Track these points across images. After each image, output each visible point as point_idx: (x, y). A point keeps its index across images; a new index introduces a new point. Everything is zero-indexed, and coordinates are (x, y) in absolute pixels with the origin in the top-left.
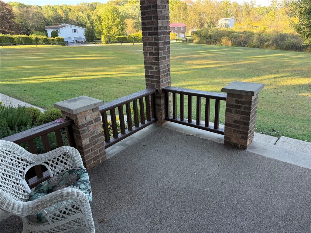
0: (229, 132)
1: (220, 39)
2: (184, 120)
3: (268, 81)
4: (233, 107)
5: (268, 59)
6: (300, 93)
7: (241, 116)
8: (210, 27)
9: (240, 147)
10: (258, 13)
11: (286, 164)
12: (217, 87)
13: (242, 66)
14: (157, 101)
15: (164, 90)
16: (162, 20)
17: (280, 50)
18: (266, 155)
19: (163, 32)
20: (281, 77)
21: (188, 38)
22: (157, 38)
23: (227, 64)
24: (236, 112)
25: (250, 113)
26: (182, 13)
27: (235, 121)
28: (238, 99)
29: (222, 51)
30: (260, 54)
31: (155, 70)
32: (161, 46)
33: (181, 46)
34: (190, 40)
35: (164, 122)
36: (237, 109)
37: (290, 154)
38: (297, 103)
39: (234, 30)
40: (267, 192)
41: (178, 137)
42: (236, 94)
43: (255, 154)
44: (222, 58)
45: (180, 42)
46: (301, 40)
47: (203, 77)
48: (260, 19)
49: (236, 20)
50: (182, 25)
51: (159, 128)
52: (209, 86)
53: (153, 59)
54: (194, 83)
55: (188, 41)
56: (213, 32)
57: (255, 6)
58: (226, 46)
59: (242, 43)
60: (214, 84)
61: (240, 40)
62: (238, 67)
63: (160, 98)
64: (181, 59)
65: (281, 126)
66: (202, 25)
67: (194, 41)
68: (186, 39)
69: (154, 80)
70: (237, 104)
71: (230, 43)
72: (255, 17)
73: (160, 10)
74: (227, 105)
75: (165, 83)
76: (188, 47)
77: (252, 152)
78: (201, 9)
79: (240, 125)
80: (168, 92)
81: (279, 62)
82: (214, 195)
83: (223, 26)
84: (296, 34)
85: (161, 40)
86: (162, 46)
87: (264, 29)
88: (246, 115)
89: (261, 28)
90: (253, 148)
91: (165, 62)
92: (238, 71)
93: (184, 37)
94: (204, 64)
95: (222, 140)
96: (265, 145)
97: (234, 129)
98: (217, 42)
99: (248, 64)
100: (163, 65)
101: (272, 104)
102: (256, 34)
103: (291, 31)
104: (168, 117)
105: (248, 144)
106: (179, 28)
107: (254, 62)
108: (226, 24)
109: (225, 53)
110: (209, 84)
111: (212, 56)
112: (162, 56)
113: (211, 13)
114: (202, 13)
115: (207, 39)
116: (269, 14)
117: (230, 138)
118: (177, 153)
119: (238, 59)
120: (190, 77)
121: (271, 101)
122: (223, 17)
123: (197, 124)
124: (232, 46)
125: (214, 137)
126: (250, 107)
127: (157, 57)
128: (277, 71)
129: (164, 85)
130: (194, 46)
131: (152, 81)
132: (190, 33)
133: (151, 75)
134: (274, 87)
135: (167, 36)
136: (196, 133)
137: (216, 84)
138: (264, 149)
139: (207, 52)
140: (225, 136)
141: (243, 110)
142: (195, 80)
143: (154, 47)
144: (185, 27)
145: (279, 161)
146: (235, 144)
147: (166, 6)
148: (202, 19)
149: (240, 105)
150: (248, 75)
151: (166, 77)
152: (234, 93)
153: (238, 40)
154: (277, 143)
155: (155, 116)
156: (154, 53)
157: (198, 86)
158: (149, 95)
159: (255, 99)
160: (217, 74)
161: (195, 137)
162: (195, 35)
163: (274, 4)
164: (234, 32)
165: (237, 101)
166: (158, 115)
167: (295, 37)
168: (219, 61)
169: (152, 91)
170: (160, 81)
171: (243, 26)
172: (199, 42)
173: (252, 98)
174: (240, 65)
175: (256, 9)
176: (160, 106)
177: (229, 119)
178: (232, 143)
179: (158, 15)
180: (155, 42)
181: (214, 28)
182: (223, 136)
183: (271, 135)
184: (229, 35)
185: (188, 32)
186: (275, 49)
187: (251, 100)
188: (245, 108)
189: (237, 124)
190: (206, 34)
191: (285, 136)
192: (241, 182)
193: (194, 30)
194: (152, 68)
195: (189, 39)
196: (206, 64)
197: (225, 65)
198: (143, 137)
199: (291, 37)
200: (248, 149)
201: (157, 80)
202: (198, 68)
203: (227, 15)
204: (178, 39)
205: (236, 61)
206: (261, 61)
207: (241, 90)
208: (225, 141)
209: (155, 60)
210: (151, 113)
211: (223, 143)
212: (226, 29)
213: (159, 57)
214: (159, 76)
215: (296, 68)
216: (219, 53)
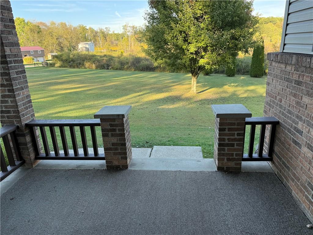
0: (110, 156)
1: (83, 62)
2: (59, 154)
3: (134, 99)
4: (108, 131)
5: (130, 80)
6: (160, 106)
7: (117, 138)
8: (71, 50)
9: (122, 167)
10: (113, 39)
11: (162, 172)
12: (90, 110)
13: (110, 87)
14: (21, 140)
15: (27, 125)
16: (10, 47)
17: (138, 71)
18: (145, 168)
19: (13, 60)
20: (144, 94)
21: (48, 62)
22: (7, 68)
23: (95, 87)
24: (113, 135)
25: (125, 134)
26: (36, 36)
27: (113, 144)
28: (112, 123)
29: (87, 74)
30: (123, 75)
31: (11, 103)
32: (13, 75)
33: (41, 70)
34: (51, 65)
35: (34, 163)
36: (113, 133)
37: (163, 162)
38: (159, 115)
39: (95, 53)
40: (153, 204)
41: (56, 175)
42: (109, 119)
43: (136, 171)
44: (89, 81)
45: (39, 67)
46: (152, 62)
47: (73, 101)
48: (117, 44)
49: (96, 45)
50: (39, 49)
51: (29, 170)
52: (81, 110)
53: (5, 92)
54: (65, 109)
55: (48, 65)
56: (75, 56)
57: (110, 33)
58: (90, 69)
59: (105, 66)
60: (86, 108)
61: (103, 63)
62: (106, 89)
63: (24, 135)
64: (44, 84)
65: (152, 137)
66: (62, 49)
67: (56, 65)
68: (46, 64)
69: (11, 116)
70: (111, 128)
71: (94, 66)
72: (112, 42)
73: (4, 35)
74: (103, 130)
75: (27, 117)
76: (50, 71)
77: (133, 169)
78: (58, 33)
79: (118, 147)
80: (33, 127)
81: (140, 82)
82: (107, 227)
83: (83, 49)
84: (147, 57)
85: (12, 70)
86: (16, 76)
87: (122, 53)
88: (122, 136)
89: (119, 52)
90: (133, 165)
91: (23, 93)
92: (107, 92)
93: (43, 61)
94: (72, 88)
95: (104, 165)
96: (142, 160)
97: (113, 151)
98: (80, 65)
99: (115, 85)
100: (21, 97)
101: (142, 119)
102: (116, 57)
103: (143, 55)
104: (39, 155)
105: (128, 162)
106: (36, 52)
107: (119, 83)
108: (86, 48)
109: (91, 76)
110: (81, 109)
111: (79, 80)
112: (18, 87)
113: (69, 37)
114: (59, 37)
115: (70, 62)
116: (123, 39)
117: (111, 161)
118: (57, 195)
119: (104, 81)
120: (59, 103)
121: (140, 117)
122: (82, 42)
123: (75, 155)
124: (96, 69)
125: (96, 165)
126: (124, 129)
127: (10, 88)
128: (139, 89)
129: (27, 120)
130: (57, 70)
131: (8, 117)
132: (49, 57)
133: (5, 111)
134: (140, 104)
135: (21, 64)
136: (76, 165)
137: (88, 107)
138: (142, 164)
139: (72, 76)
140: (106, 161)
141: (118, 132)
142: (65, 106)
143: (4, 77)
144: (42, 51)
145: (156, 171)
146: (117, 166)
147: (13, 32)
148: (61, 43)
149: (115, 128)
150: (117, 96)
151: (28, 109)
152: (107, 118)
153: (101, 63)
154: (152, 153)
155: (20, 158)
156: (5, 84)
157: (70, 112)
158: (7, 135)
159: (126, 121)
160: (87, 97)
161: (75, 170)
162: (55, 59)
163: (125, 32)
164: (96, 56)
165: (111, 125)
166: (25, 156)
167: (147, 60)
168: (87, 84)
169: (11, 129)
170: (20, 116)
171: (103, 50)
172: (62, 65)
173: (123, 120)
174: (107, 86)
175: (111, 35)
176: (26, 144)
177: (107, 144)
178: (114, 166)
179: (3, 42)
180: (5, 71)
181: (75, 52)
182: (104, 161)
183: (146, 147)
184: (91, 58)
185: (47, 56)
186: (135, 71)
187: (123, 121)
188: (119, 130)
189: (115, 147)
190: (67, 57)
191: (157, 145)
192: (129, 203)
193: (54, 54)
194: (7, 102)
195: (50, 63)
196: (74, 88)
197: (93, 88)
198: (8, 189)
199: (144, 60)
200: (129, 168)
201: (15, 114)
202: (66, 93)
203: (85, 39)
204: (37, 64)
205: (103, 83)
206: (126, 82)
207: (112, 115)
208: (107, 166)
209: (8, 92)
210: (14, 155)
211: (106, 168)
212: (87, 53)
213: (14, 88)
214: (18, 110)
215: (153, 86)
216: (85, 76)
